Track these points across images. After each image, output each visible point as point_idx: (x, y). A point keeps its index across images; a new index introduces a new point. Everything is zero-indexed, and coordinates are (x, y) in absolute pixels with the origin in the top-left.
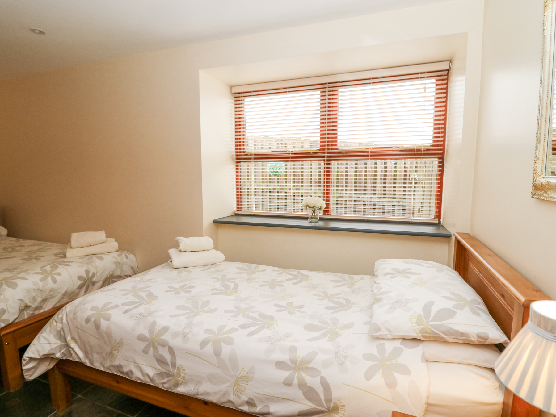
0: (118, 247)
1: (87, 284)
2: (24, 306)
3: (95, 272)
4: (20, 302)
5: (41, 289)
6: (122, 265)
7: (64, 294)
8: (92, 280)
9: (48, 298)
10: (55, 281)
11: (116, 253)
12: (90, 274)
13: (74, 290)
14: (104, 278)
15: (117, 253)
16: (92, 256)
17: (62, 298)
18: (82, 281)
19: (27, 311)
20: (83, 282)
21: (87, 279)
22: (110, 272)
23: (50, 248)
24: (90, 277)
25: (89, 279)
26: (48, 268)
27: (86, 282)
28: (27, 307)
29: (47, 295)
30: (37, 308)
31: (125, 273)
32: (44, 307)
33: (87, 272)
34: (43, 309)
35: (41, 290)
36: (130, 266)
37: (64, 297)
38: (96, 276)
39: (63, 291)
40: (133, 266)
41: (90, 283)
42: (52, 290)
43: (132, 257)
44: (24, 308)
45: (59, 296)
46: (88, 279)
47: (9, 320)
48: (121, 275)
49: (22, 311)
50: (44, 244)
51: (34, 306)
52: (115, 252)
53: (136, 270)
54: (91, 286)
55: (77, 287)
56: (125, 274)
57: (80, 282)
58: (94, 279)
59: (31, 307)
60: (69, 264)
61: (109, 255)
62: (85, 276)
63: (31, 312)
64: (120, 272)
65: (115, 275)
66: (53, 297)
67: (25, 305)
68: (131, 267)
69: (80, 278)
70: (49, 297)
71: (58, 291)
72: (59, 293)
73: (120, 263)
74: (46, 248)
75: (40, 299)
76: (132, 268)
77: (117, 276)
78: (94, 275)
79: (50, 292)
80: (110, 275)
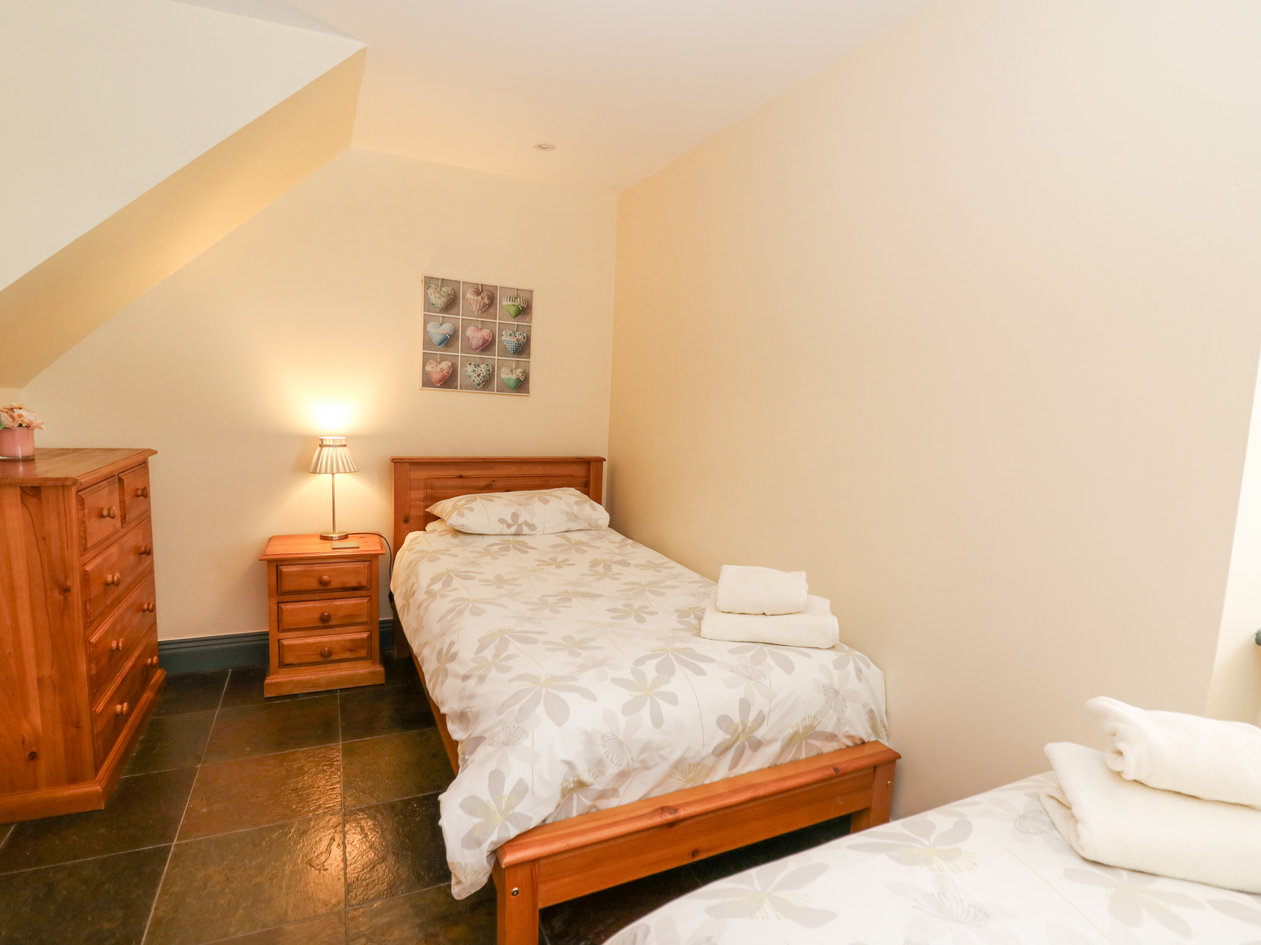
0: (838, 632)
1: (738, 743)
2: (573, 782)
3: (765, 712)
4: (565, 768)
5: (621, 738)
6: (844, 699)
7: (677, 766)
8: (754, 734)
9: (635, 769)
10: (658, 722)
11: (830, 652)
12: (752, 716)
13: (703, 759)
14: (789, 731)
15: (832, 655)
16: (766, 647)
17: (669, 775)
18: (726, 732)
19: (580, 795)
20: (728, 737)
21: (740, 729)
22: (805, 719)
23: (675, 587)
24: (750, 724)
25: (747, 730)
26: (650, 669)
27: (739, 736)
28: (581, 785)
29: (632, 760)
30: (602, 795)
31: (847, 728)
32: (621, 790)
33: (745, 705)
34: (618, 797)
35: (621, 743)
36: (865, 705)
37: (673, 773)
38: (765, 723)
39: (676, 756)
40: (874, 708)
41: (746, 743)
42: (647, 747)
43: (873, 673)
44: (572, 786)
45: (664, 767)
46: (744, 730)
47: (531, 819)
48: (836, 732)
49: (567, 793)
50: (668, 568)
51: (598, 786)
52: (828, 649)
53: (879, 720)
54: (748, 752)
55: (710, 750)
56: (847, 731)
57: (720, 737)
58: (760, 734)
59: (592, 787)
60: (703, 665)
61: (809, 656)
62: (736, 718)
63: (588, 803)
64: (834, 721)
65: (818, 729)
66: (647, 768)
67: (576, 779)
68: (868, 709)
69: (723, 721)
70: (637, 765)
71: (662, 752)
72: (663, 758)
73: (837, 692)
74: (668, 583)
75: (612, 770)
76: (871, 712)
77: (823, 732)
78: (761, 719)
79: (641, 753)
80: (803, 728)
